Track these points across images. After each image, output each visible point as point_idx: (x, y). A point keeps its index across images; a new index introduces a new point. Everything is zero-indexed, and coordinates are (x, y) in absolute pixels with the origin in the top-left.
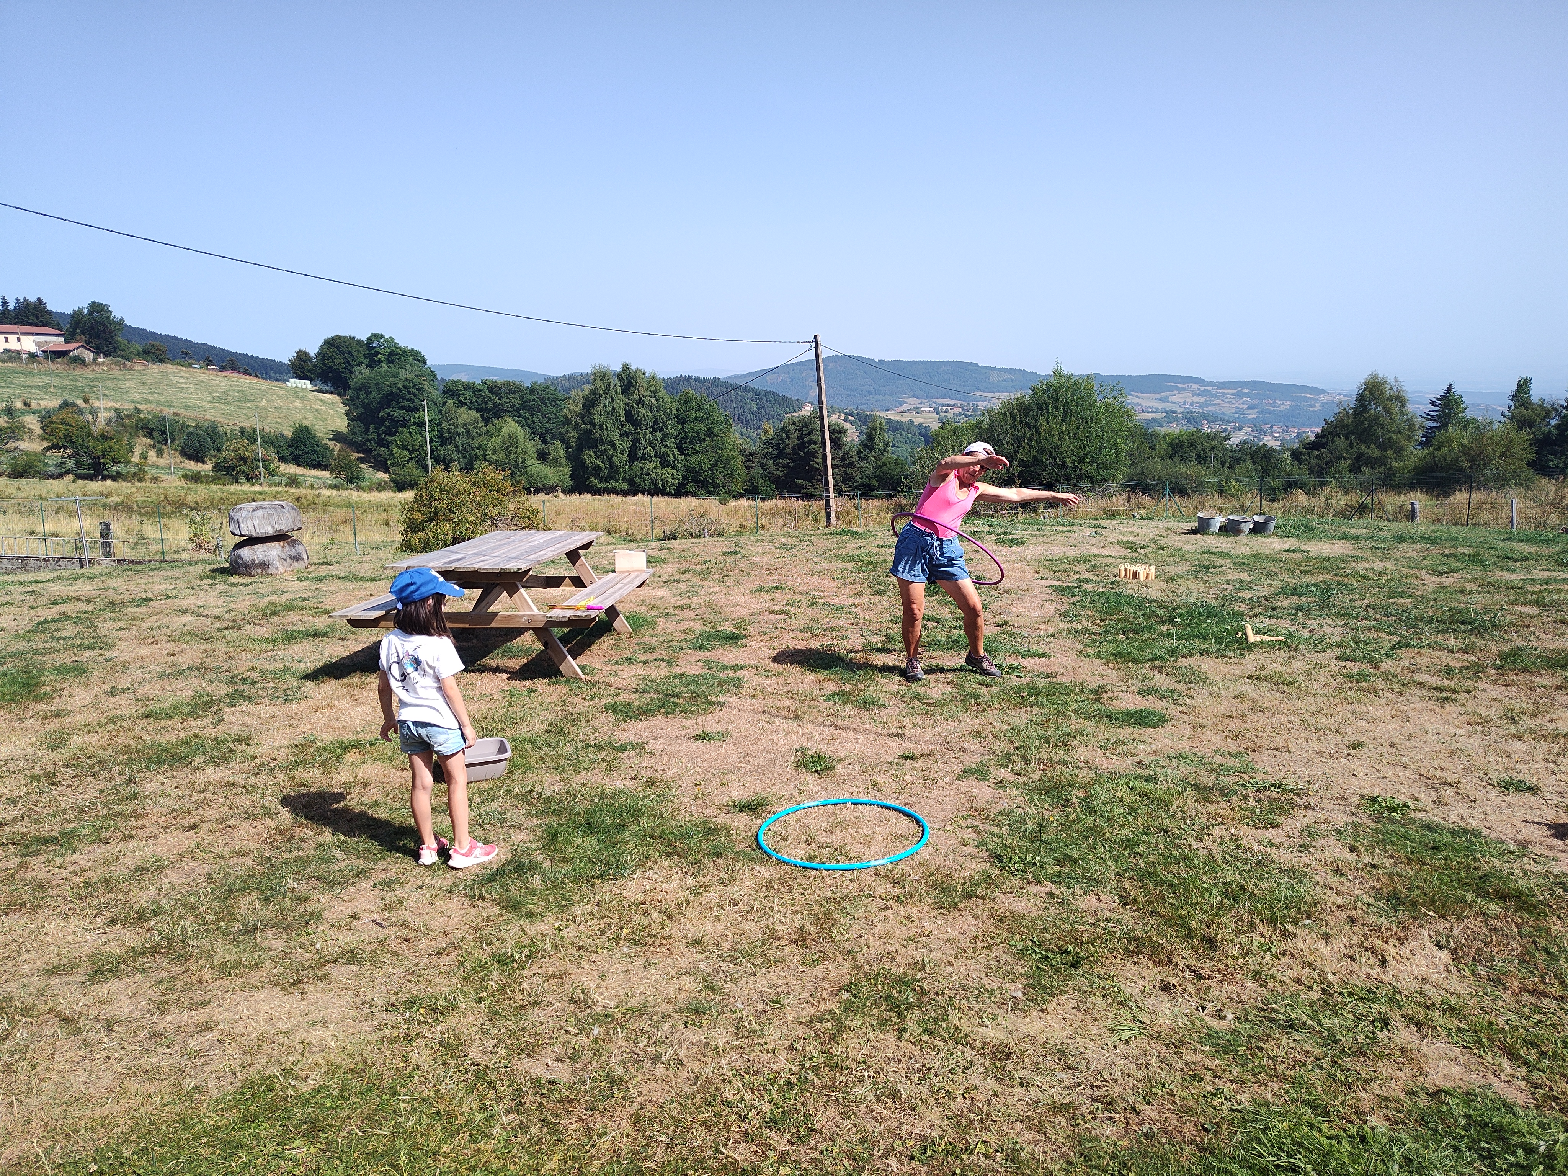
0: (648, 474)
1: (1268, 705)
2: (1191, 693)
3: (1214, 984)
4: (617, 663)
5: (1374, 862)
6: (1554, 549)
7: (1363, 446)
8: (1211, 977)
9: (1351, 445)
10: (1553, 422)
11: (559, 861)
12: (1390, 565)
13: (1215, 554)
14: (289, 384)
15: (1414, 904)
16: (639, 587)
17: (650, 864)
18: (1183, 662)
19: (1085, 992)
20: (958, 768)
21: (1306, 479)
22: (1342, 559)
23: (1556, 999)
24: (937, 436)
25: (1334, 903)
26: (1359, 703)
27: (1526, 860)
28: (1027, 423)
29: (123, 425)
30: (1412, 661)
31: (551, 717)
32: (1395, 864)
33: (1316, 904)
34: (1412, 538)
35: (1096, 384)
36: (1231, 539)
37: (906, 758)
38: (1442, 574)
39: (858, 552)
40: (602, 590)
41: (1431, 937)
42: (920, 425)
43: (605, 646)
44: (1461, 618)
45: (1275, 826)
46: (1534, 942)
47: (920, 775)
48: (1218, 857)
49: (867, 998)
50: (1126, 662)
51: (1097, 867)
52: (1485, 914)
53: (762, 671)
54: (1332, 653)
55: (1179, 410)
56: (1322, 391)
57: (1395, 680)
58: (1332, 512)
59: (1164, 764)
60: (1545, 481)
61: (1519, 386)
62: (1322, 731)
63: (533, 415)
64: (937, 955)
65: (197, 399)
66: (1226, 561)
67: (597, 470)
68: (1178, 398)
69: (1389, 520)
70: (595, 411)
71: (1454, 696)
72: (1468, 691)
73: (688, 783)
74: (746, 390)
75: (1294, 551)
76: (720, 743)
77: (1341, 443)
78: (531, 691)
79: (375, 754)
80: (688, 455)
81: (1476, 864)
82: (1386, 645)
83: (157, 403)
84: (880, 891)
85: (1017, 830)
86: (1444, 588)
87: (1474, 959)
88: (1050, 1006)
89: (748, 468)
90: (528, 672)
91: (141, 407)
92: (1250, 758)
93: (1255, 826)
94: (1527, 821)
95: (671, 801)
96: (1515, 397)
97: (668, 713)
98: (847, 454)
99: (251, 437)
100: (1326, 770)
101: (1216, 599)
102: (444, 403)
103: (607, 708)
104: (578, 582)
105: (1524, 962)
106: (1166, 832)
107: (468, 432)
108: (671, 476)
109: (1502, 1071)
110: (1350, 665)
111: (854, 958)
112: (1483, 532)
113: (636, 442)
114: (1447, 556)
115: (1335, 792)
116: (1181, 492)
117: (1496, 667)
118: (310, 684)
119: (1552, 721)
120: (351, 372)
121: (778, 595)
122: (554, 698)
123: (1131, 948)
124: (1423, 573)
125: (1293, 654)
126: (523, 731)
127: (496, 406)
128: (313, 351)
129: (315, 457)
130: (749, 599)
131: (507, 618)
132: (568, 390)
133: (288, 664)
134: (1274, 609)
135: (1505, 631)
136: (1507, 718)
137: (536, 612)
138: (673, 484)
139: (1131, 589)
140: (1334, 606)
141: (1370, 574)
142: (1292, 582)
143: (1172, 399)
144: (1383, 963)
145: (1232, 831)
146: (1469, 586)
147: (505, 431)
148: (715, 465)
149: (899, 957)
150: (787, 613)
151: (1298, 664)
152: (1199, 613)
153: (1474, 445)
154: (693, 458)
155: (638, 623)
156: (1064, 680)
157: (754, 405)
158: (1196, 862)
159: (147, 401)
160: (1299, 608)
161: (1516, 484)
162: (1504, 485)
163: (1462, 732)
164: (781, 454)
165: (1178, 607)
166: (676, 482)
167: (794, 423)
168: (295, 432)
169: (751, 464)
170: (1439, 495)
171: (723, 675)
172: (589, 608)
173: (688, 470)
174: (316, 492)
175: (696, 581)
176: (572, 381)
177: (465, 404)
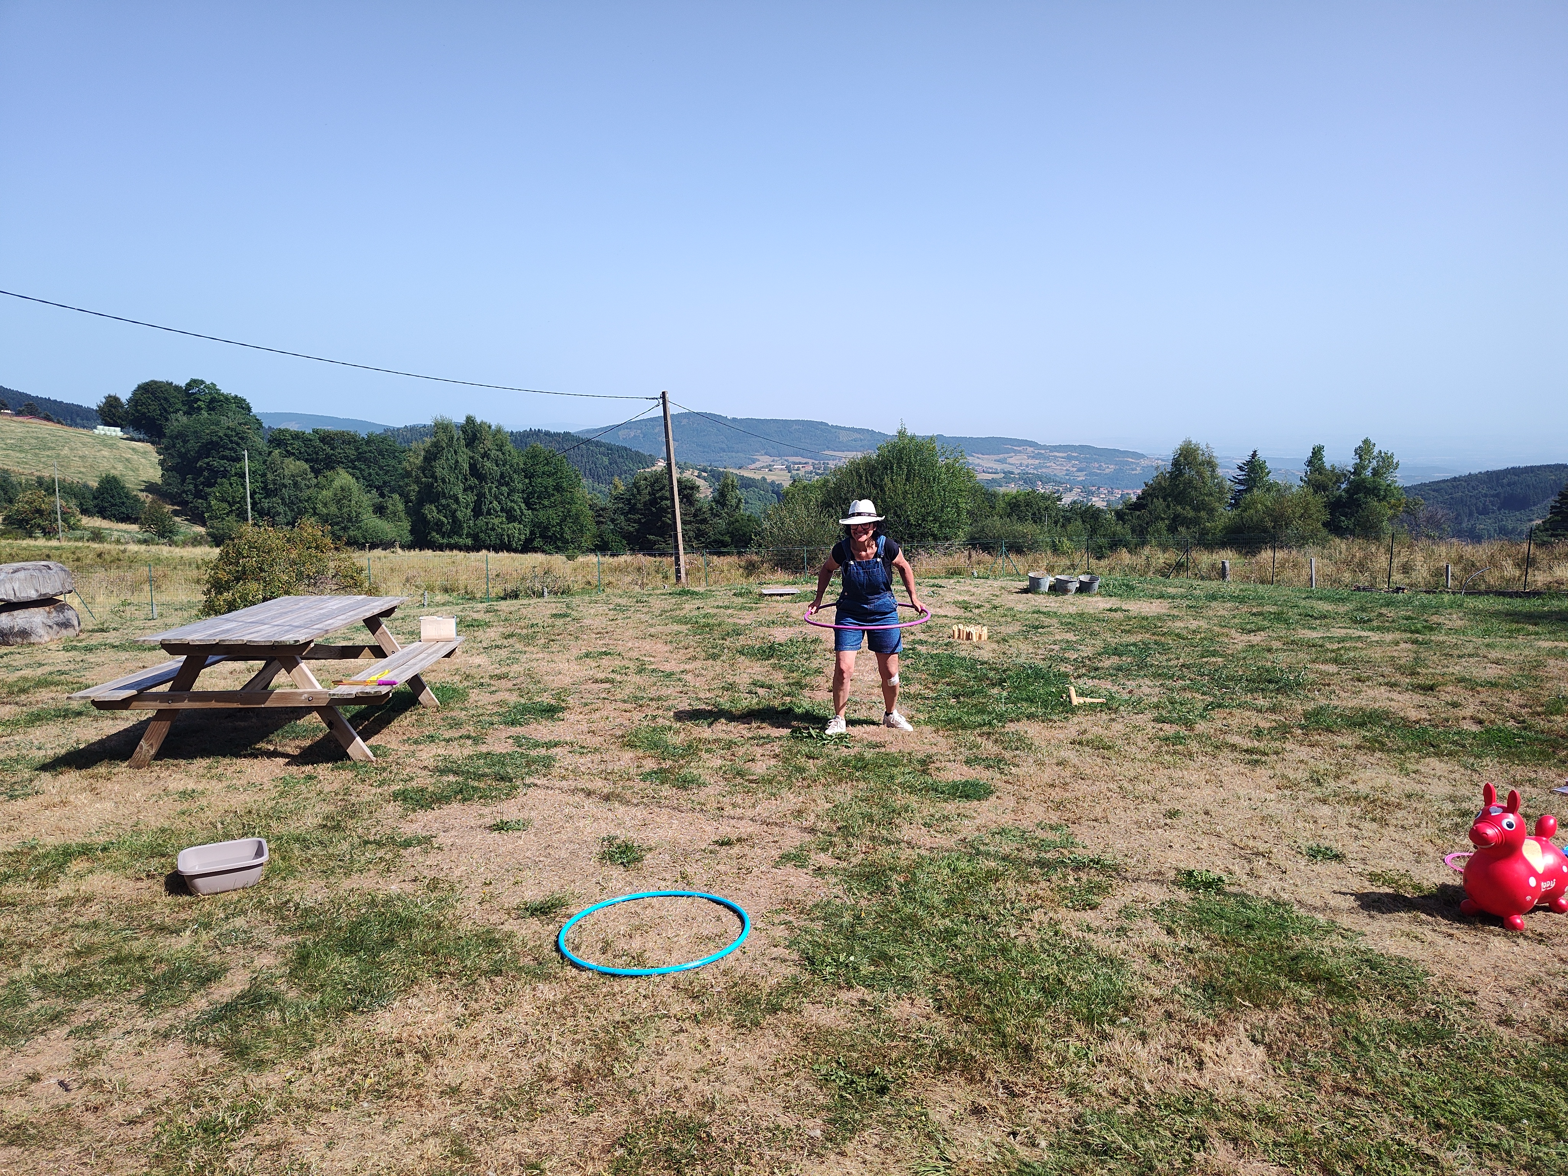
0: (493, 529)
1: (1089, 771)
2: (1016, 760)
3: (1027, 1103)
4: (416, 742)
5: (1191, 946)
6: (1349, 607)
7: (1179, 508)
8: (1024, 1094)
9: (1168, 506)
10: (1343, 486)
11: (306, 990)
12: (1203, 624)
13: (1044, 613)
14: (96, 431)
15: (1230, 993)
16: (448, 656)
17: (416, 988)
18: (1011, 727)
19: (890, 1124)
20: (776, 854)
21: (1129, 537)
22: (1159, 618)
23: (1367, 1097)
24: (788, 493)
25: (1152, 996)
26: (1175, 767)
27: (1334, 937)
28: (872, 482)
30: (1224, 722)
31: (328, 809)
32: (1211, 948)
33: (1133, 998)
34: (1223, 597)
35: (937, 445)
36: (1059, 598)
37: (723, 844)
38: (1250, 632)
39: (696, 613)
40: (401, 662)
41: (1246, 1031)
42: (773, 482)
43: (405, 723)
44: (1269, 677)
45: (1093, 907)
46: (1345, 1031)
47: (735, 863)
48: (1036, 946)
49: (644, 1154)
50: (956, 729)
51: (914, 964)
52: (1297, 1001)
53: (577, 748)
54: (1149, 715)
55: (1016, 471)
56: (1142, 456)
57: (1209, 742)
58: (1152, 570)
59: (987, 841)
60: (1338, 540)
61: (1314, 453)
62: (1139, 799)
63: (369, 467)
64: (730, 1090)
66: (1054, 621)
67: (439, 525)
68: (1015, 460)
69: (1203, 578)
70: (436, 464)
71: (1263, 759)
72: (1277, 753)
73: (477, 882)
74: (598, 444)
75: (1116, 610)
77: (1159, 504)
78: (310, 778)
79: (107, 861)
80: (535, 509)
81: (1289, 943)
82: (1200, 706)
84: (676, 1009)
85: (833, 925)
86: (1253, 646)
87: (1288, 1055)
88: (849, 1147)
90: (308, 756)
92: (1070, 830)
93: (1073, 907)
94: (1335, 892)
95: (453, 906)
96: (1310, 463)
97: (465, 800)
98: (700, 510)
99: (47, 487)
100: (1144, 842)
101: (1044, 660)
102: (270, 453)
103: (395, 796)
104: (379, 652)
105: (1336, 1054)
106: (985, 919)
107: (296, 484)
108: (517, 531)
110: (1166, 727)
111: (635, 1101)
112: (1286, 591)
113: (481, 496)
114: (1254, 614)
115: (1151, 867)
116: (1017, 548)
117: (1302, 727)
118: (46, 776)
119: (1354, 782)
120: (167, 420)
121: (605, 661)
122: (336, 786)
123: (943, 1064)
124: (1233, 631)
125: (1113, 716)
126: (293, 827)
127: (328, 457)
128: (125, 396)
129: (124, 509)
130: (574, 667)
131: (284, 696)
132: (409, 441)
133: (24, 752)
134: (1097, 669)
135: (1309, 690)
136: (1313, 781)
137: (319, 687)
138: (520, 540)
139: (963, 651)
140: (1151, 666)
141: (1184, 633)
142: (1113, 641)
143: (1010, 460)
144: (1200, 1065)
145: (1051, 914)
146: (1276, 645)
147: (337, 483)
148: (564, 520)
149: (687, 1095)
150: (612, 681)
151: (1118, 727)
152: (1028, 674)
153: (1277, 507)
154: (541, 513)
155: (447, 695)
156: (893, 750)
157: (606, 460)
158: (1014, 954)
160: (1119, 669)
161: (1314, 543)
162: (1303, 544)
163: (1272, 796)
164: (633, 509)
165: (1008, 669)
166: (523, 537)
167: (646, 479)
168: (101, 482)
170: (1246, 554)
171: (533, 753)
172: (382, 683)
173: (535, 525)
174: (122, 548)
175: (519, 646)
176: (415, 432)
177: (293, 454)
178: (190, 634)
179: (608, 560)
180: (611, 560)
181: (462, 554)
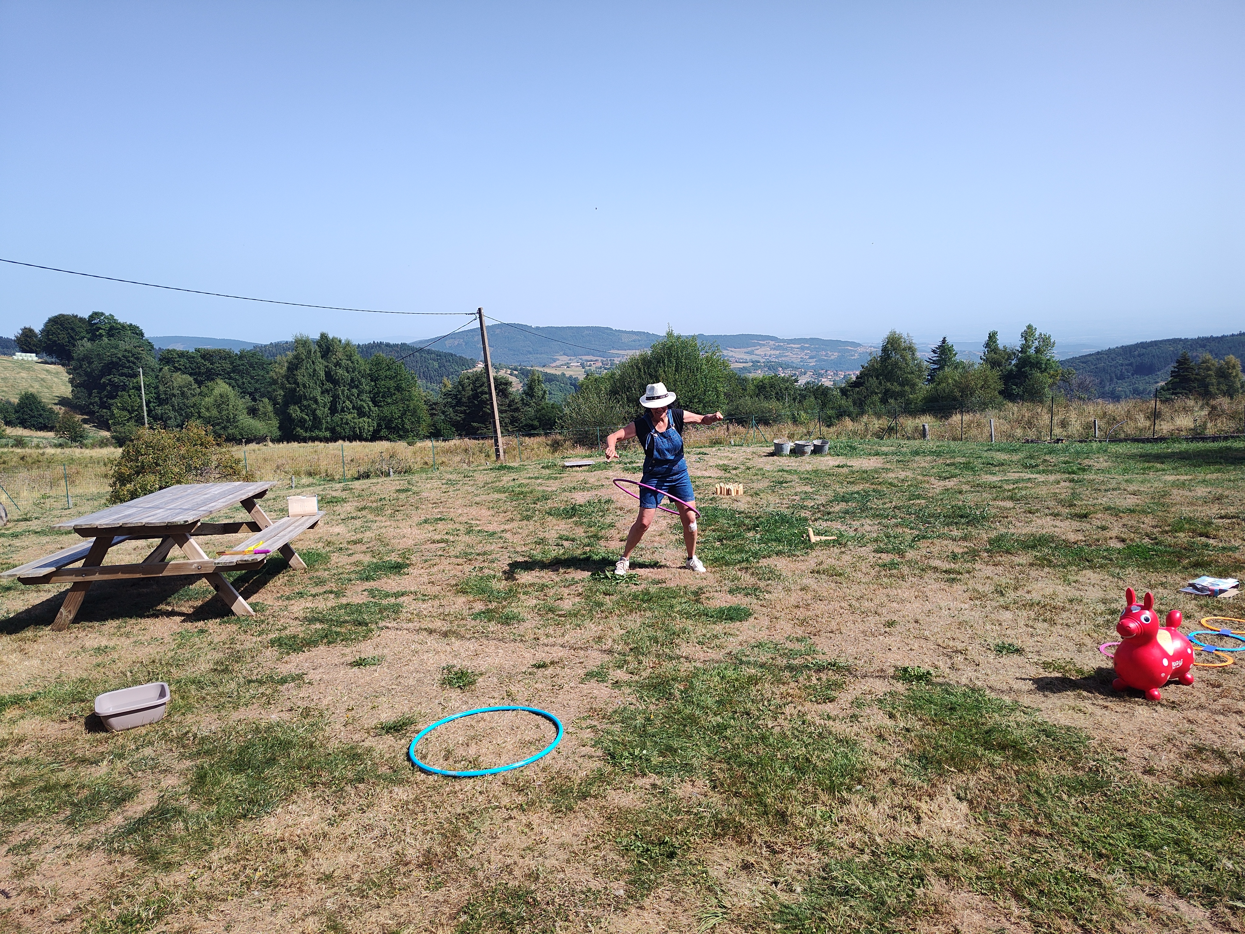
0: (347, 423)
1: (825, 594)
2: (769, 588)
3: (785, 858)
4: (288, 598)
5: (908, 726)
6: (1020, 456)
7: (888, 384)
8: (783, 851)
9: (880, 383)
10: (1014, 362)
11: (205, 803)
12: (909, 474)
13: (787, 471)
15: (939, 762)
16: (312, 527)
17: (295, 796)
18: (764, 562)
19: (678, 881)
20: (582, 672)
21: (851, 409)
22: (876, 471)
23: (1047, 837)
24: (582, 385)
25: (879, 767)
26: (891, 587)
27: (1018, 713)
28: (649, 374)
30: (928, 550)
31: (218, 656)
32: (923, 727)
33: (865, 770)
34: (924, 452)
35: (698, 343)
36: (798, 459)
37: (539, 667)
38: (945, 479)
39: (512, 484)
40: (273, 534)
41: (953, 790)
42: (571, 377)
43: (278, 583)
44: (961, 513)
45: (832, 700)
46: (1028, 786)
47: (549, 682)
48: (789, 733)
49: (483, 918)
50: (721, 566)
51: (693, 753)
52: (991, 765)
53: (420, 596)
54: (871, 547)
55: (762, 360)
56: (859, 345)
57: (916, 566)
58: (870, 433)
59: (748, 653)
60: (1010, 404)
61: (990, 337)
62: (865, 613)
63: (243, 378)
64: (551, 862)
66: (795, 477)
67: (302, 422)
68: (760, 351)
69: (908, 438)
70: (298, 373)
71: (959, 577)
72: (969, 572)
73: (342, 709)
74: (429, 352)
75: (842, 467)
76: (374, 667)
77: (873, 381)
78: (202, 631)
79: (35, 708)
80: (381, 406)
81: (984, 720)
82: (909, 538)
84: (505, 801)
85: (628, 726)
86: (948, 490)
87: (986, 807)
88: (647, 902)
89: (432, 415)
90: (200, 614)
92: (812, 641)
93: (816, 701)
94: (1017, 678)
95: (322, 729)
96: (987, 345)
97: (330, 643)
98: (513, 401)
100: (869, 647)
101: (788, 508)
102: (161, 369)
103: (272, 643)
104: (254, 527)
105: (1022, 805)
106: (748, 714)
107: (183, 393)
108: (367, 424)
109: (1012, 914)
110: (884, 556)
111: (475, 877)
112: (972, 445)
113: (335, 397)
114: (948, 465)
115: (876, 666)
116: (765, 421)
117: (988, 551)
119: (1028, 592)
120: (74, 346)
121: (440, 526)
122: (224, 637)
123: (718, 831)
124: (933, 478)
125: (843, 549)
126: (190, 672)
127: (209, 370)
128: (38, 327)
129: (41, 420)
130: (416, 531)
131: (178, 566)
132: (274, 355)
134: (829, 513)
135: (992, 522)
136: (997, 592)
137: (206, 558)
138: (369, 431)
139: (725, 504)
140: (871, 509)
141: (896, 482)
142: (841, 491)
143: (757, 352)
144: (918, 820)
145: (799, 708)
146: (965, 488)
147: (216, 392)
148: (404, 414)
149: (516, 869)
150: (446, 541)
151: (846, 558)
152: (776, 520)
153: (963, 380)
154: (385, 409)
155: (313, 559)
156: (672, 585)
157: (436, 365)
158: (771, 740)
160: (846, 512)
161: (992, 407)
162: (984, 409)
163: (967, 606)
164: (459, 403)
165: (760, 517)
166: (371, 429)
167: (468, 378)
169: (434, 412)
170: (941, 418)
171: (384, 602)
172: (257, 552)
173: (381, 418)
174: (41, 451)
175: (370, 517)
176: (279, 348)
177: (180, 369)
178: (98, 519)
179: (441, 444)
180: (443, 444)
181: (322, 445)
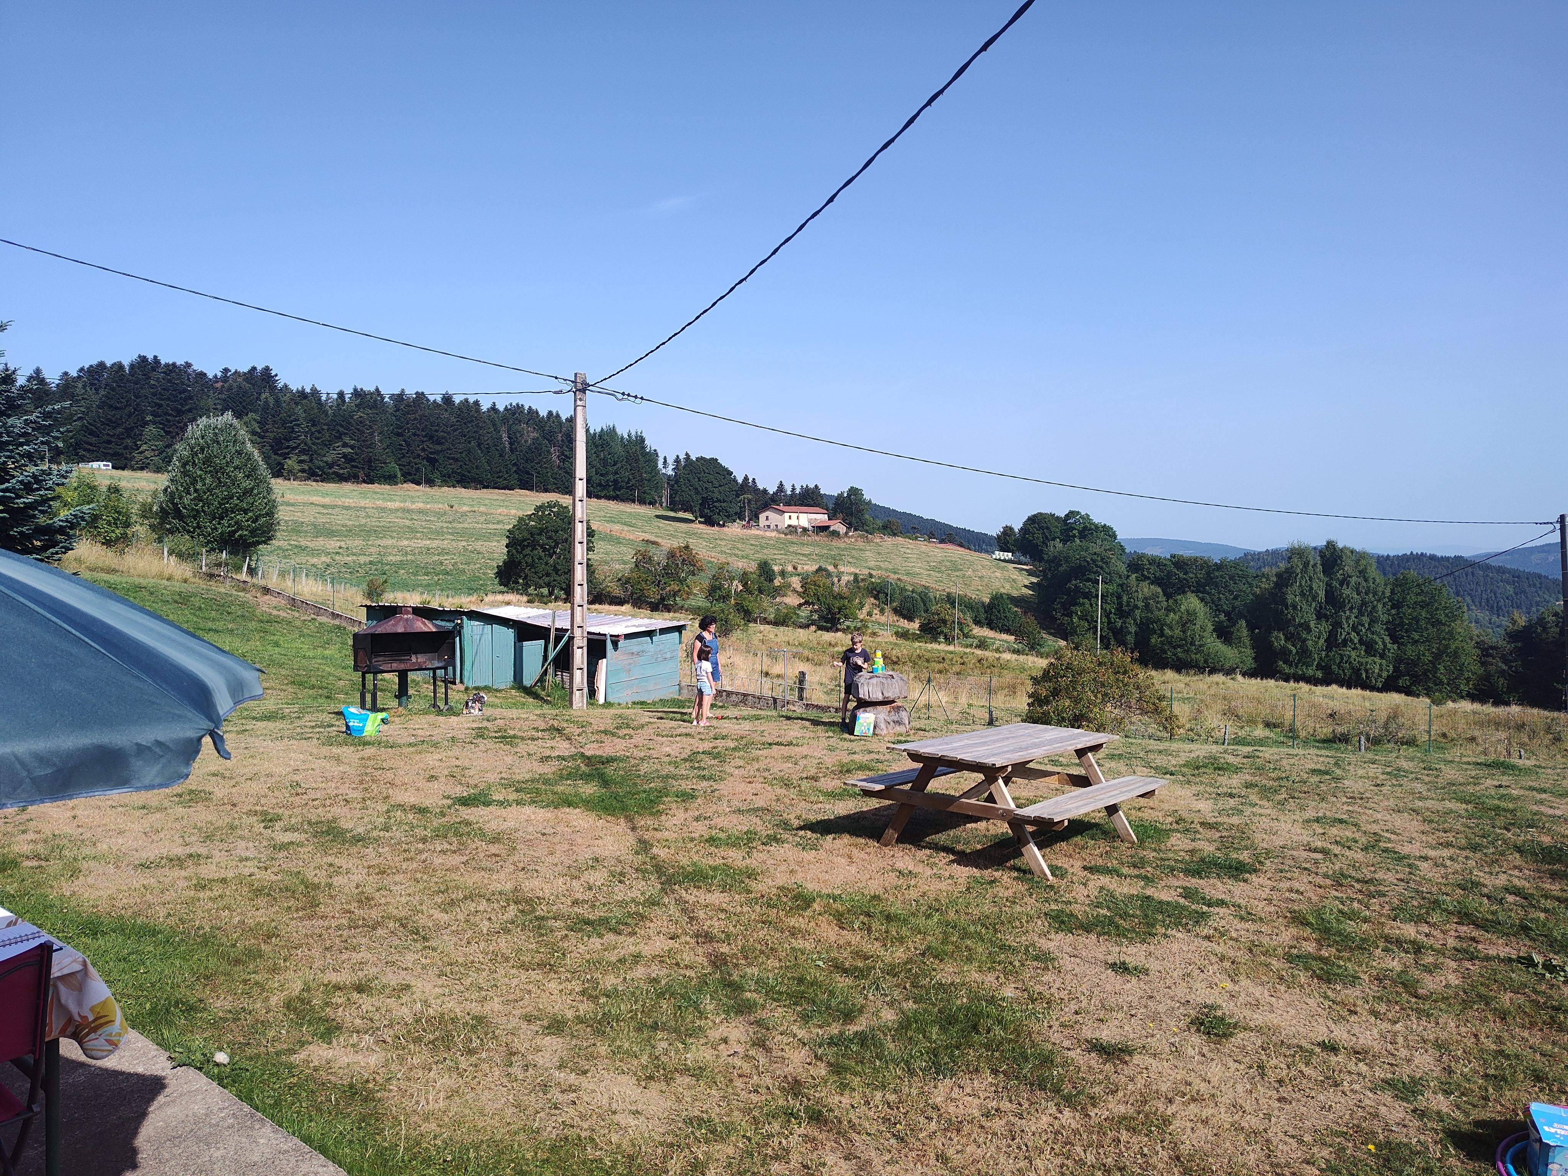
0: (1348, 662)
4: (1095, 872)
14: (994, 556)
16: (1144, 796)
29: (859, 588)
63: (1219, 593)
65: (918, 567)
67: (1286, 654)
70: (1288, 590)
74: (1500, 570)
76: (1132, 978)
78: (995, 881)
80: (1402, 644)
83: (886, 570)
89: (1485, 664)
91: (874, 573)
95: (1040, 1022)
97: (1103, 934)
102: (1128, 576)
107: (1147, 606)
113: (1336, 625)
120: (1047, 546)
121: (1334, 830)
127: (1180, 581)
128: (1017, 526)
129: (1006, 623)
130: (1296, 829)
131: (986, 809)
132: (1262, 566)
137: (1012, 806)
147: (1185, 607)
154: (1409, 648)
157: (1510, 589)
159: (879, 568)
164: (1536, 650)
168: (992, 599)
169: (1489, 659)
171: (1194, 907)
177: (1149, 578)
181: (1308, 687)
